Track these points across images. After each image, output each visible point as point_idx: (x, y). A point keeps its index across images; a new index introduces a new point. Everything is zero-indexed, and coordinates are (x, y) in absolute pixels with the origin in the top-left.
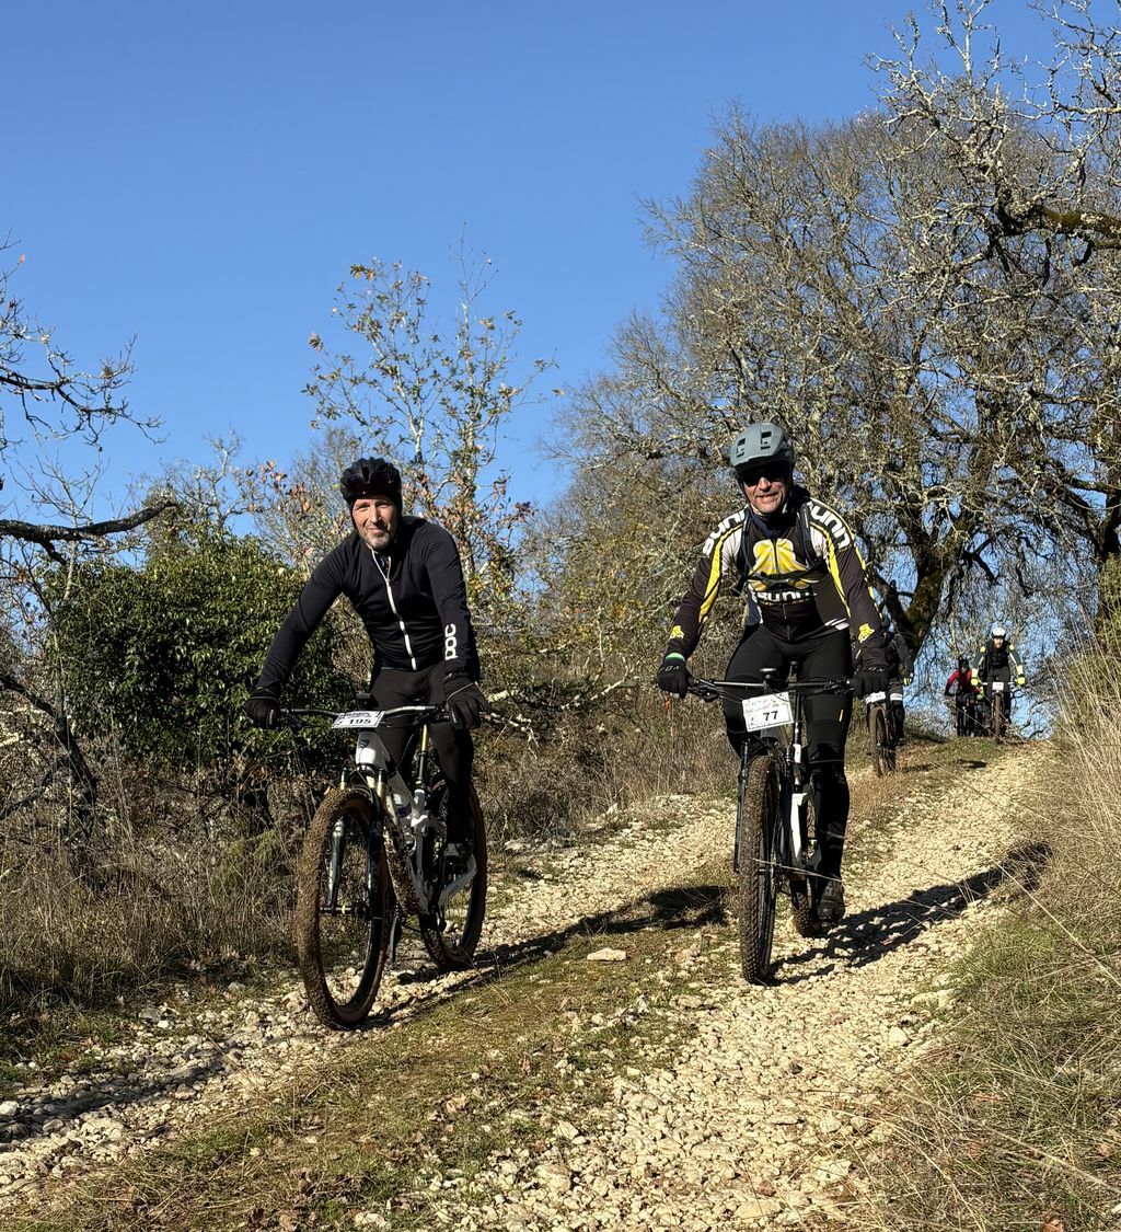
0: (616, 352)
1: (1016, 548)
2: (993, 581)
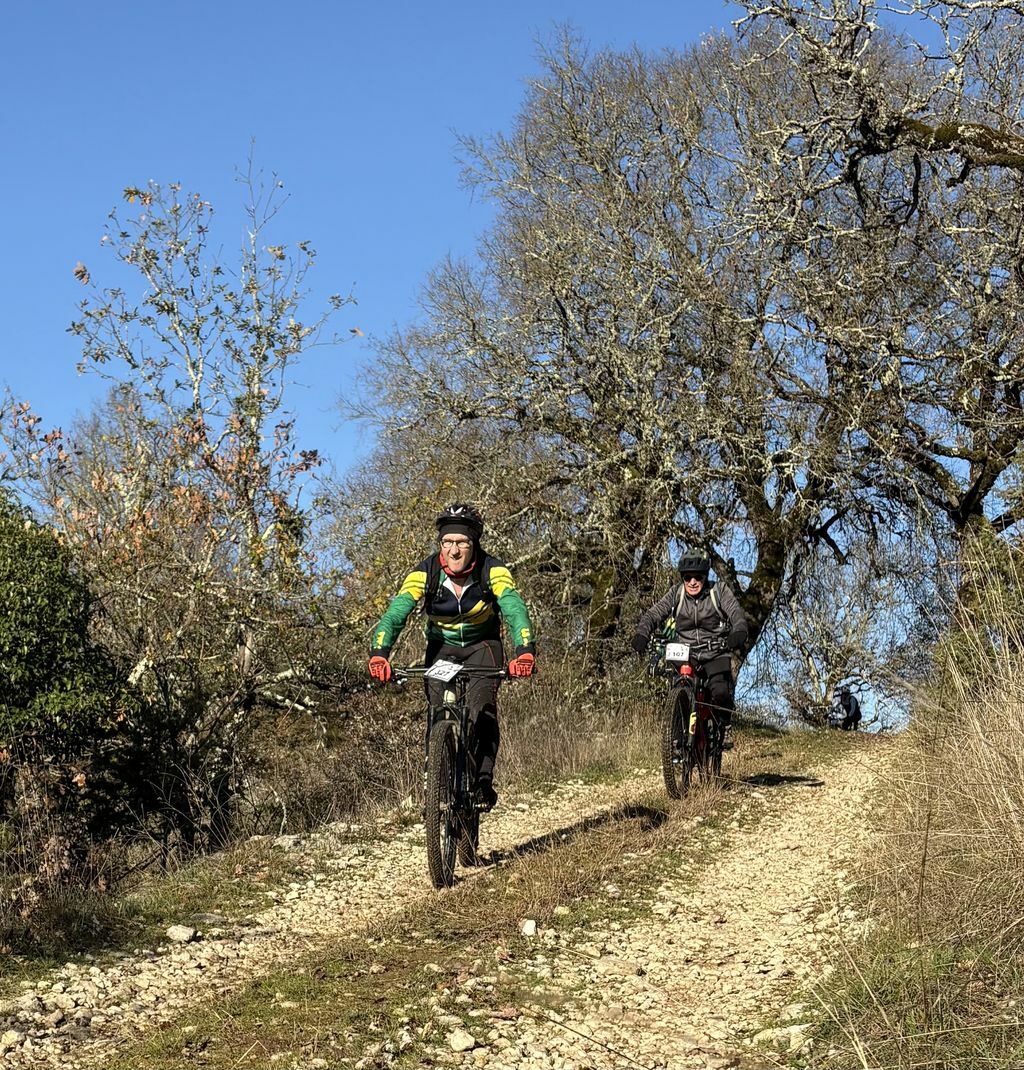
0: (427, 300)
1: (867, 524)
2: (842, 560)
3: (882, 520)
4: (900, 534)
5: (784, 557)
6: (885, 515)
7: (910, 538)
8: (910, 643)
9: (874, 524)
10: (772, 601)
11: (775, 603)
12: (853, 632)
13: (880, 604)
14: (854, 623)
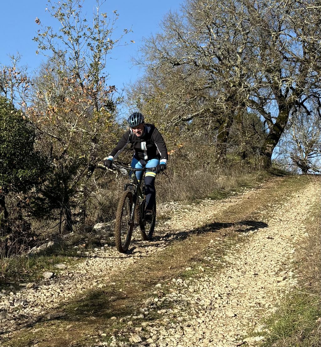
1: (317, 101)
2: (309, 113)
5: (288, 113)
11: (285, 127)
14: (315, 133)
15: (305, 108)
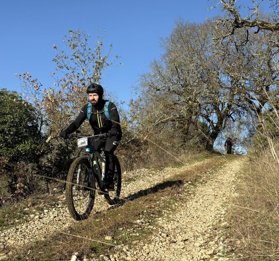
1: (239, 114)
2: (234, 121)
3: (242, 114)
4: (245, 116)
5: (223, 120)
6: (242, 113)
7: (247, 117)
8: (247, 137)
9: (240, 114)
10: (220, 129)
11: (221, 129)
12: (237, 135)
13: (242, 130)
14: (237, 133)
15: (232, 118)
